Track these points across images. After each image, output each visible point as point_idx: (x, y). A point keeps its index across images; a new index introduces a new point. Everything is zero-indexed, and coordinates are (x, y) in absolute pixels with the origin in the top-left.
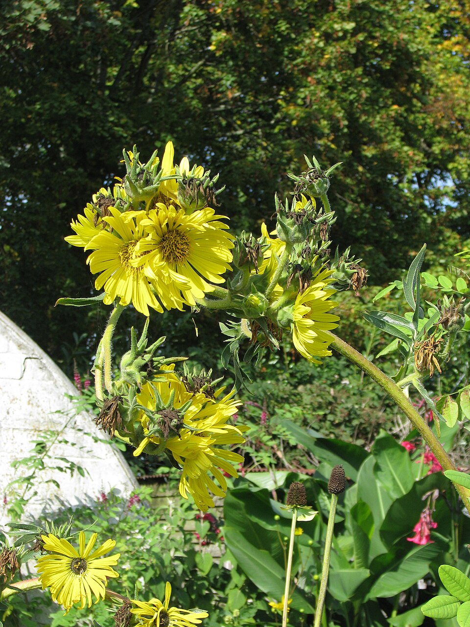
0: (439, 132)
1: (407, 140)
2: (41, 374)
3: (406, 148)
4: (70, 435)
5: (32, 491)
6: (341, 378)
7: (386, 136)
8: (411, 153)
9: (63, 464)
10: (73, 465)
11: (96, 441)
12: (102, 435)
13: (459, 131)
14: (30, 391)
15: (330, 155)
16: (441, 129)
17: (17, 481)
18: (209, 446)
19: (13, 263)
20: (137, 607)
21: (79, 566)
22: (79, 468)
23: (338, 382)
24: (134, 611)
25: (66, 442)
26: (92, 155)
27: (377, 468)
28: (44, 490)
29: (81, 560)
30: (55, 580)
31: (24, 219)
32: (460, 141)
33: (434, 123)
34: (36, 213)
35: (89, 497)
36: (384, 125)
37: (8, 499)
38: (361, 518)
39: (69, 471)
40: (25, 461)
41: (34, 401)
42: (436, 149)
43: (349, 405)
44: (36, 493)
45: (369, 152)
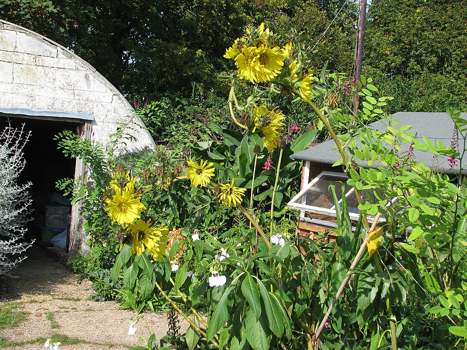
0: (258, 10)
1: (248, 14)
2: (119, 101)
3: (248, 16)
4: (130, 125)
5: (116, 147)
6: (223, 106)
7: (240, 11)
8: (250, 18)
9: (128, 136)
10: (132, 136)
11: (141, 128)
12: (143, 125)
13: (265, 10)
14: (115, 108)
15: (219, 18)
16: (259, 9)
17: (111, 143)
18: (276, 130)
19: (93, 56)
20: (222, 186)
21: (199, 172)
22: (134, 138)
23: (222, 107)
24: (222, 188)
25: (130, 128)
26: (123, 14)
27: (249, 141)
28: (121, 146)
29: (200, 170)
30: (192, 177)
31: (97, 39)
32: (266, 14)
33: (256, 7)
34: (102, 36)
35: (137, 149)
36: (239, 6)
37: (108, 149)
38: (243, 159)
39: (130, 139)
40: (114, 135)
41: (116, 112)
42: (257, 17)
43: (227, 116)
44: (117, 147)
45: (231, 17)
